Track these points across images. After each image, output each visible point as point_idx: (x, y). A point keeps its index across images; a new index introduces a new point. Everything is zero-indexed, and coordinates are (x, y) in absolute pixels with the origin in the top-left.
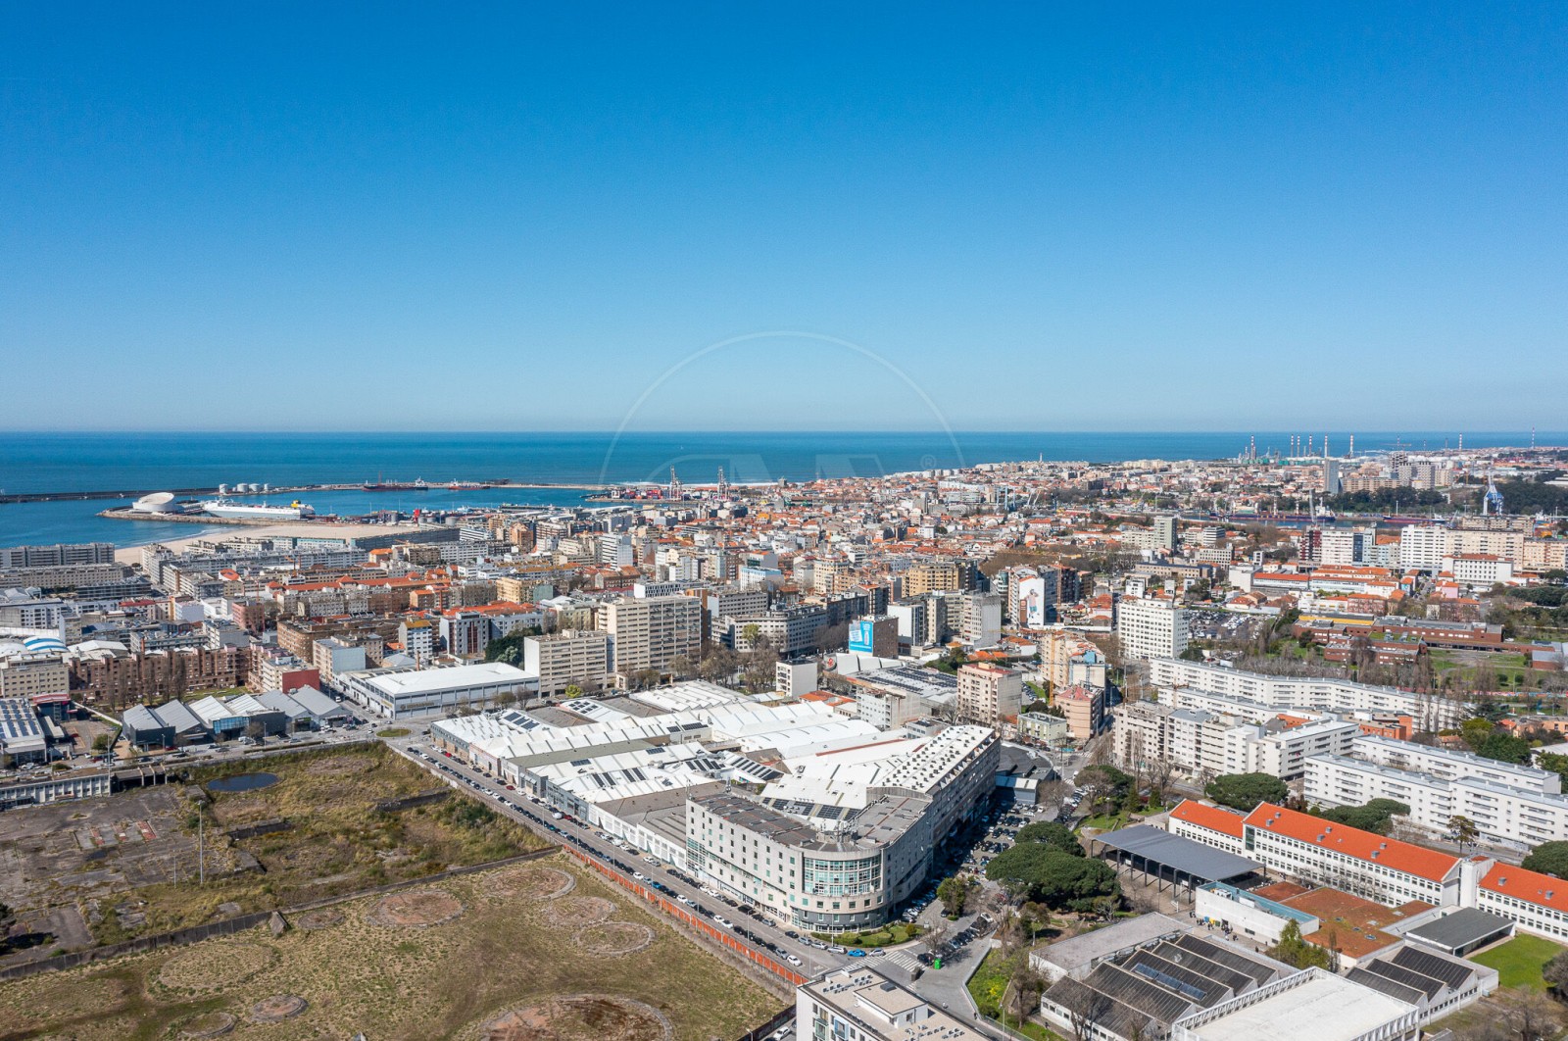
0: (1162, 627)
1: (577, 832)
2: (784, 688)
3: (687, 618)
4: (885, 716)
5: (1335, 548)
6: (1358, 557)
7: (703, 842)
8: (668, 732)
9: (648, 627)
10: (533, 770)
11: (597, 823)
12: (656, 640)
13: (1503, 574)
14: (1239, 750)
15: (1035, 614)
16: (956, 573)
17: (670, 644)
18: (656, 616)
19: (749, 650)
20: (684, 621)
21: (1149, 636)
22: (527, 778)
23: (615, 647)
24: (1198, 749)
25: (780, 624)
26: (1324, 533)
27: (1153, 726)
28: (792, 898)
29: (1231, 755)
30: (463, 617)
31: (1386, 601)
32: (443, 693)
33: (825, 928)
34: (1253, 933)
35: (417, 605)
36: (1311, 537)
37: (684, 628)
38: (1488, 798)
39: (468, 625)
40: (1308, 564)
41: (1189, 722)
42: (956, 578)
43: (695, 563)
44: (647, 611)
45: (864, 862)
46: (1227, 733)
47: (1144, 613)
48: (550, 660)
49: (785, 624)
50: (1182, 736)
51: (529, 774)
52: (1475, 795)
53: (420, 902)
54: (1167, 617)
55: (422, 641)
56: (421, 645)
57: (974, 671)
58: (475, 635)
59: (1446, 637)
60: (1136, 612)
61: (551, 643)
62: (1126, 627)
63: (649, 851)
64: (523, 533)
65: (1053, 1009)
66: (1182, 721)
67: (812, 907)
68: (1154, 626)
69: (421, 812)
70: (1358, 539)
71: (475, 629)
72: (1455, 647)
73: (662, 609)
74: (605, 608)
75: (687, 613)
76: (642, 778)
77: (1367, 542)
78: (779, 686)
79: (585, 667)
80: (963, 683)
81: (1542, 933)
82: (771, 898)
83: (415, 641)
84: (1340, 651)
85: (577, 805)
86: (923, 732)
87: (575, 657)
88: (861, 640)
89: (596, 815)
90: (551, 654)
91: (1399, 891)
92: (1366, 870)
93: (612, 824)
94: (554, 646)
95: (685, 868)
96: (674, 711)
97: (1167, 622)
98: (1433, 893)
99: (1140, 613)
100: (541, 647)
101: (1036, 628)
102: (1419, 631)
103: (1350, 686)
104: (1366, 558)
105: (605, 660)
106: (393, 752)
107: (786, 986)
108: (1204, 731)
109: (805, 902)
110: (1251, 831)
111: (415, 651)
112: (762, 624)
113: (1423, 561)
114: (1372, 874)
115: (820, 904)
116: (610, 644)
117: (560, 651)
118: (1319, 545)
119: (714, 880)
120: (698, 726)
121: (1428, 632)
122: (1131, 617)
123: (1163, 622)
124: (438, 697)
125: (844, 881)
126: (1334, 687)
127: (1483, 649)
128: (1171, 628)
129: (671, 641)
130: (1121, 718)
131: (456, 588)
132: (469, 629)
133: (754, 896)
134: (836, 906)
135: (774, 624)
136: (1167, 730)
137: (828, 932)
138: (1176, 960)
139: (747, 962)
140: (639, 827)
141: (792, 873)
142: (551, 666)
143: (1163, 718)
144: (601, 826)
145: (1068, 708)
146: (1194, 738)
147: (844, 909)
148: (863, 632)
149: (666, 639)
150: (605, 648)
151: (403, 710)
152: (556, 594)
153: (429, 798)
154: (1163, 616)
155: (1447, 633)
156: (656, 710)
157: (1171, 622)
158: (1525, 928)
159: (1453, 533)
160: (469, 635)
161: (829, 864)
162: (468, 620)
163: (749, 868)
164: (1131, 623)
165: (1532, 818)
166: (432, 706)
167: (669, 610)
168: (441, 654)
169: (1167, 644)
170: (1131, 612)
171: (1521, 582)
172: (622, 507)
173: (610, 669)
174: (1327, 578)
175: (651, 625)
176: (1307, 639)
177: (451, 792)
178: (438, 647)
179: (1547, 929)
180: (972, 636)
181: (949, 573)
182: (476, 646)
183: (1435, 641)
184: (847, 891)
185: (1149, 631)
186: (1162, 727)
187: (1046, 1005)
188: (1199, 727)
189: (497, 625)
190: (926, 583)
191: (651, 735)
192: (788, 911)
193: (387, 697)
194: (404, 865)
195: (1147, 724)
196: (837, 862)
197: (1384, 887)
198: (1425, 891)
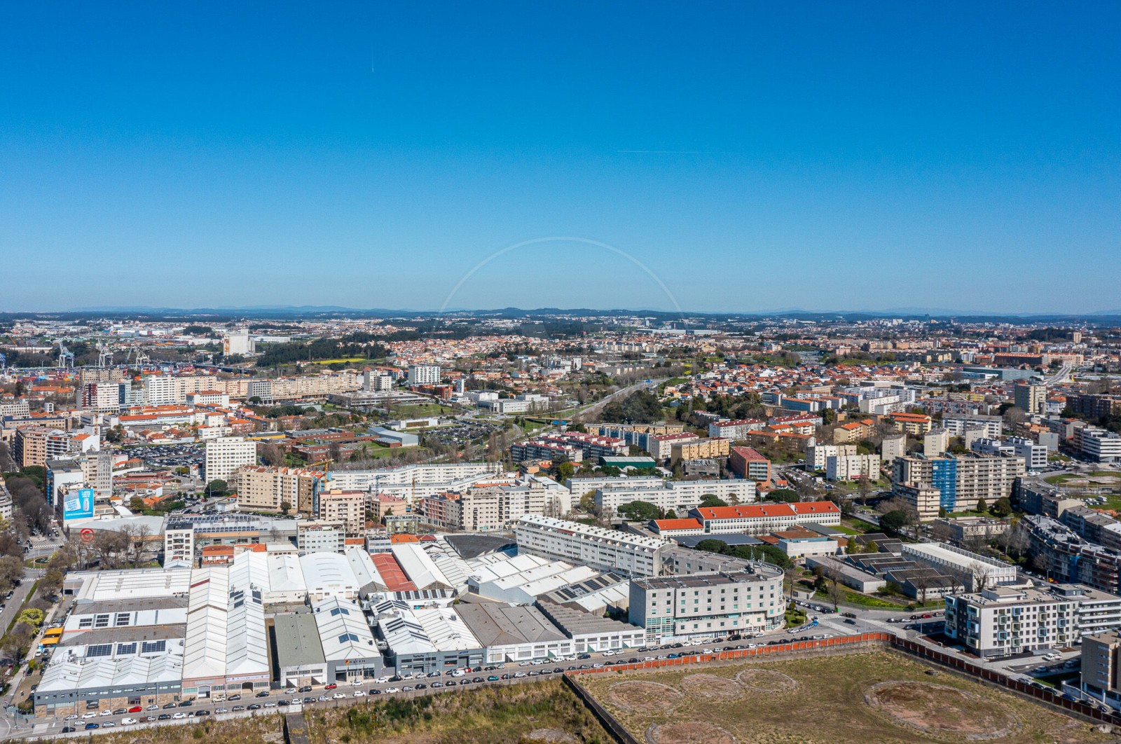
2: (180, 553)
5: (106, 395)
6: (122, 400)
7: (668, 615)
13: (225, 402)
21: (235, 464)
22: (352, 667)
24: (527, 507)
26: (99, 385)
27: (494, 501)
28: (772, 612)
36: (90, 389)
41: (520, 492)
47: (230, 448)
50: (515, 501)
51: (356, 662)
54: (251, 447)
63: (591, 650)
66: (515, 492)
68: (239, 456)
70: (122, 388)
77: (128, 388)
78: (169, 553)
85: (462, 657)
88: (79, 507)
89: (500, 654)
95: (643, 644)
102: (317, 437)
104: (127, 401)
108: (531, 495)
110: (708, 523)
113: (162, 399)
118: (95, 394)
119: (681, 638)
121: (321, 437)
133: (731, 628)
136: (505, 501)
141: (772, 595)
143: (501, 494)
146: (524, 500)
148: (82, 500)
154: (247, 447)
155: (329, 436)
164: (217, 456)
170: (218, 448)
171: (234, 405)
188: (527, 493)
192: (762, 623)
198: (790, 521)
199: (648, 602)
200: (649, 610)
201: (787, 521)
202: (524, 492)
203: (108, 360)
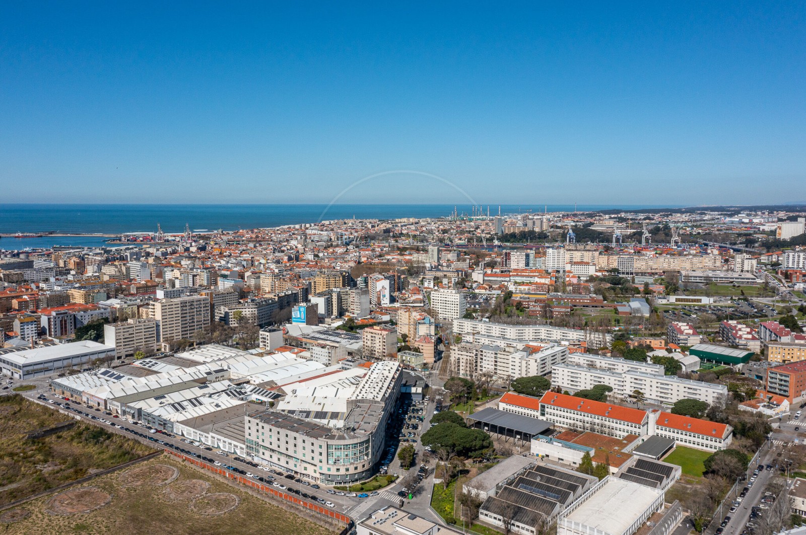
0: (454, 303)
1: (167, 439)
2: (265, 345)
3: (202, 309)
4: (327, 358)
5: (517, 260)
6: (527, 264)
7: (257, 440)
8: (205, 375)
9: (180, 315)
10: (132, 405)
11: (181, 434)
12: (185, 322)
13: (592, 271)
14: (517, 364)
15: (385, 299)
16: (341, 279)
17: (193, 324)
18: (184, 308)
19: (236, 325)
20: (200, 311)
21: (447, 308)
22: (128, 410)
23: (161, 327)
24: (495, 365)
25: (253, 310)
26: (512, 254)
27: (471, 355)
28: (321, 468)
29: (513, 367)
30: (57, 314)
31: (549, 286)
32: (54, 361)
33: (340, 483)
34: (562, 460)
35: (17, 308)
36: (506, 255)
37: (200, 314)
38: (641, 380)
39: (61, 318)
40: (505, 268)
41: (491, 352)
42: (341, 281)
43: (191, 277)
44: (179, 306)
45: (361, 443)
46: (511, 356)
47: (444, 296)
48: (122, 337)
49: (256, 309)
50: (487, 359)
51: (129, 407)
52: (635, 379)
53: (80, 496)
54: (456, 298)
55: (30, 330)
56: (30, 332)
57: (372, 331)
58: (65, 324)
59: (580, 302)
60: (440, 296)
61: (122, 327)
62: (435, 304)
63: (219, 447)
64: (77, 263)
65: (486, 515)
66: (487, 351)
67: (333, 472)
68: (449, 303)
69: (59, 437)
70: (527, 256)
71: (65, 321)
72: (584, 306)
73: (188, 304)
74: (154, 305)
75: (202, 306)
76: (201, 404)
77: (532, 257)
78: (261, 344)
79: (143, 340)
80: (366, 338)
81: (687, 444)
82: (305, 469)
83: (26, 330)
84: (536, 311)
85: (164, 423)
86: (351, 366)
87: (137, 335)
88: (299, 316)
89: (179, 429)
90: (122, 334)
91: (620, 430)
92: (604, 421)
93: (190, 433)
94: (124, 329)
95: (244, 456)
96: (204, 363)
97: (456, 300)
98: (637, 430)
99: (442, 296)
100: (116, 330)
101: (385, 305)
102: (568, 300)
103: (550, 328)
104: (531, 265)
105: (155, 335)
106: (28, 400)
107: (330, 520)
108: (499, 356)
109: (329, 469)
110: (543, 407)
111: (26, 336)
112: (244, 310)
113: (556, 266)
114: (607, 423)
115: (338, 470)
116: (158, 326)
117: (128, 331)
118: (510, 259)
119: (266, 462)
120: (222, 370)
121: (572, 300)
122: (437, 298)
123: (454, 300)
124: (52, 364)
125: (351, 456)
126: (543, 329)
127: (596, 307)
128: (458, 303)
129: (193, 322)
130: (454, 352)
131: (43, 297)
132: (61, 321)
133: (294, 469)
134: (347, 470)
135: (250, 310)
136: (479, 357)
137: (342, 485)
138: (538, 480)
139: (302, 509)
140: (211, 434)
141: (321, 454)
142: (122, 340)
143: (477, 351)
144: (183, 435)
145: (422, 348)
146: (493, 359)
147: (352, 471)
148: (300, 312)
149: (190, 321)
150: (155, 329)
151: (28, 373)
152: (108, 298)
153: (63, 427)
154: (454, 297)
155: (580, 300)
156: (194, 363)
157: (458, 300)
158: (679, 442)
159: (569, 252)
160: (61, 325)
161: (342, 447)
162: (60, 316)
163: (290, 453)
164: (437, 301)
165: (661, 388)
166: (47, 370)
167: (192, 305)
168: (43, 337)
169: (456, 311)
170: (437, 296)
171: (599, 274)
172: (131, 247)
173: (158, 340)
174: (517, 275)
175: (182, 314)
176: (519, 306)
177: (77, 422)
178: (41, 333)
179: (690, 442)
180: (355, 311)
181: (338, 279)
182: (66, 331)
183: (575, 304)
184: (352, 461)
185: (447, 305)
186: (476, 355)
187: (482, 513)
188: (496, 354)
189: (79, 318)
190: (325, 284)
191: (196, 378)
192: (317, 475)
193: (16, 366)
194: (58, 472)
195: (469, 354)
196: (347, 445)
197: (613, 429)
198: (633, 429)
199: (247, 425)
200: (247, 431)
201: (630, 428)
203: (647, 240)
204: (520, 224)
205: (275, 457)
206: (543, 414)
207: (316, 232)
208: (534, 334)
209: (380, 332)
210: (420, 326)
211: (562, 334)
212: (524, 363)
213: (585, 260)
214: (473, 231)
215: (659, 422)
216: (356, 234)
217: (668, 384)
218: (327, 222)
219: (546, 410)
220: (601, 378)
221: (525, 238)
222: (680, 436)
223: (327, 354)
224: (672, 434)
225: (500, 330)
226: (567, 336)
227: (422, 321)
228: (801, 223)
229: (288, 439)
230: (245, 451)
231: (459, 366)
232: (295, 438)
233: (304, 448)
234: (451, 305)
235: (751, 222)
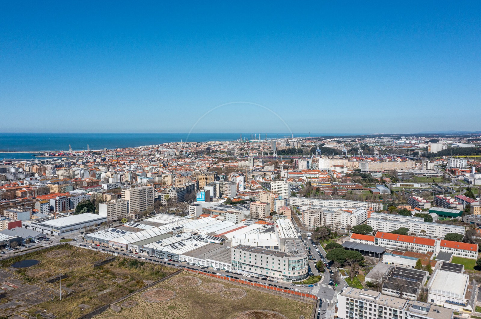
0: (285, 189)
1: (179, 264)
2: (193, 213)
3: (150, 194)
4: (236, 219)
5: (302, 165)
6: (308, 167)
7: (240, 261)
8: (172, 230)
9: (139, 197)
10: (147, 246)
11: (184, 261)
12: (141, 202)
13: (346, 170)
14: (345, 219)
15: (241, 187)
17: (145, 203)
18: (141, 193)
19: (166, 203)
20: (149, 195)
21: (281, 191)
22: (144, 249)
23: (129, 204)
24: (332, 220)
25: (175, 194)
26: (299, 161)
27: (318, 215)
28: (284, 273)
29: (343, 221)
30: (60, 198)
31: (329, 179)
33: (295, 280)
34: (402, 265)
35: (20, 196)
36: (296, 162)
37: (149, 197)
38: (418, 225)
39: (62, 201)
40: (295, 170)
41: (329, 213)
42: (213, 177)
44: (139, 192)
45: (302, 260)
46: (341, 215)
48: (110, 210)
49: (176, 194)
50: (327, 217)
51: (145, 248)
52: (415, 225)
53: (158, 292)
54: (286, 185)
56: (46, 209)
57: (255, 204)
58: (65, 204)
59: (350, 187)
60: (276, 185)
61: (110, 205)
62: (273, 189)
63: (212, 266)
64: (38, 169)
65: (386, 290)
66: (327, 213)
67: (292, 274)
68: (282, 188)
69: (112, 265)
70: (308, 162)
71: (65, 202)
72: (353, 190)
73: (143, 191)
74: (124, 192)
75: (150, 192)
76: (185, 245)
77: (310, 163)
78: (190, 213)
79: (121, 212)
80: (252, 208)
81: (458, 256)
82: (274, 274)
83: (43, 208)
84: (329, 192)
85: (172, 255)
86: (251, 223)
87: (118, 209)
88: (201, 197)
89: (182, 258)
90: (110, 208)
91: (422, 250)
92: (413, 246)
93: (192, 260)
94: (111, 205)
95: (231, 270)
96: (165, 224)
97: (287, 187)
98: (432, 249)
99: (278, 185)
100: (108, 206)
101: (242, 191)
102: (343, 186)
103: (346, 201)
104: (310, 168)
105: (127, 209)
106: (76, 247)
107: (302, 298)
108: (334, 215)
109: (289, 273)
110: (377, 240)
111: (43, 211)
112: (170, 194)
113: (324, 168)
114: (415, 247)
115: (294, 273)
116: (128, 204)
117: (113, 207)
118: (298, 164)
119: (246, 273)
120: (179, 227)
121: (345, 186)
122: (275, 186)
123: (285, 187)
124: (75, 226)
125: (300, 266)
126: (342, 202)
127: (359, 190)
128: (288, 189)
129: (145, 201)
130: (307, 214)
131: (35, 189)
132: (63, 203)
133: (267, 275)
134: (299, 273)
135: (173, 194)
136: (322, 216)
137: (296, 281)
138: (401, 273)
139: (283, 293)
140: (207, 259)
141: (285, 265)
142: (110, 212)
143: (321, 213)
144: (185, 261)
145: (284, 213)
146: (331, 217)
147: (301, 274)
148: (202, 195)
149: (144, 201)
150: (126, 205)
151: (63, 232)
152: (74, 189)
153: (110, 260)
154: (285, 185)
155: (350, 186)
156: (157, 225)
157: (288, 187)
158: (455, 255)
159: (331, 160)
160: (63, 205)
161: (296, 261)
162: (62, 199)
163: (264, 266)
164: (275, 188)
165: (430, 229)
166: (73, 230)
167: (145, 191)
168: (52, 212)
169: (286, 193)
170: (275, 185)
171: (350, 172)
173: (128, 212)
174: (306, 173)
175: (140, 197)
176: (318, 190)
177: (116, 257)
178: (51, 209)
179: (459, 254)
180: (228, 194)
181: (211, 176)
182: (65, 208)
183: (348, 188)
184: (301, 269)
185: (281, 190)
186: (321, 215)
187: (384, 290)
188: (332, 214)
189: (72, 200)
190: (204, 179)
191: (168, 232)
192: (281, 277)
193: (55, 228)
194: (127, 283)
195: (316, 215)
196: (298, 260)
197: (418, 249)
198: (430, 249)
199: (233, 253)
200: (233, 256)
201: (428, 249)
202: (331, 213)
203: (361, 153)
204: (283, 144)
205: (253, 269)
206: (377, 244)
207: (165, 150)
208: (337, 204)
209: (261, 204)
210: (277, 201)
211: (353, 204)
212: (349, 218)
213: (341, 164)
214: (258, 149)
215: (442, 245)
216: (190, 151)
217: (434, 227)
218: (167, 144)
219: (379, 241)
220: (395, 225)
221: (290, 152)
222: (453, 251)
223: (235, 217)
224: (449, 251)
225: (319, 202)
226: (356, 205)
227: (278, 198)
228: (440, 143)
229: (262, 259)
230: (231, 267)
231: (310, 222)
232: (267, 258)
233: (273, 263)
234: (284, 190)
235: (410, 143)
